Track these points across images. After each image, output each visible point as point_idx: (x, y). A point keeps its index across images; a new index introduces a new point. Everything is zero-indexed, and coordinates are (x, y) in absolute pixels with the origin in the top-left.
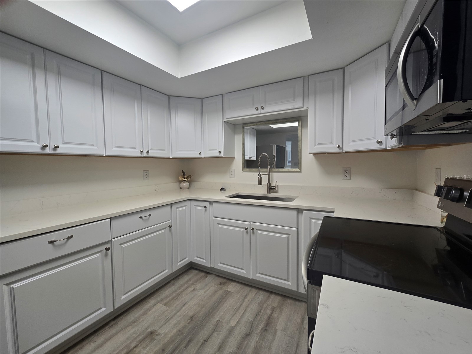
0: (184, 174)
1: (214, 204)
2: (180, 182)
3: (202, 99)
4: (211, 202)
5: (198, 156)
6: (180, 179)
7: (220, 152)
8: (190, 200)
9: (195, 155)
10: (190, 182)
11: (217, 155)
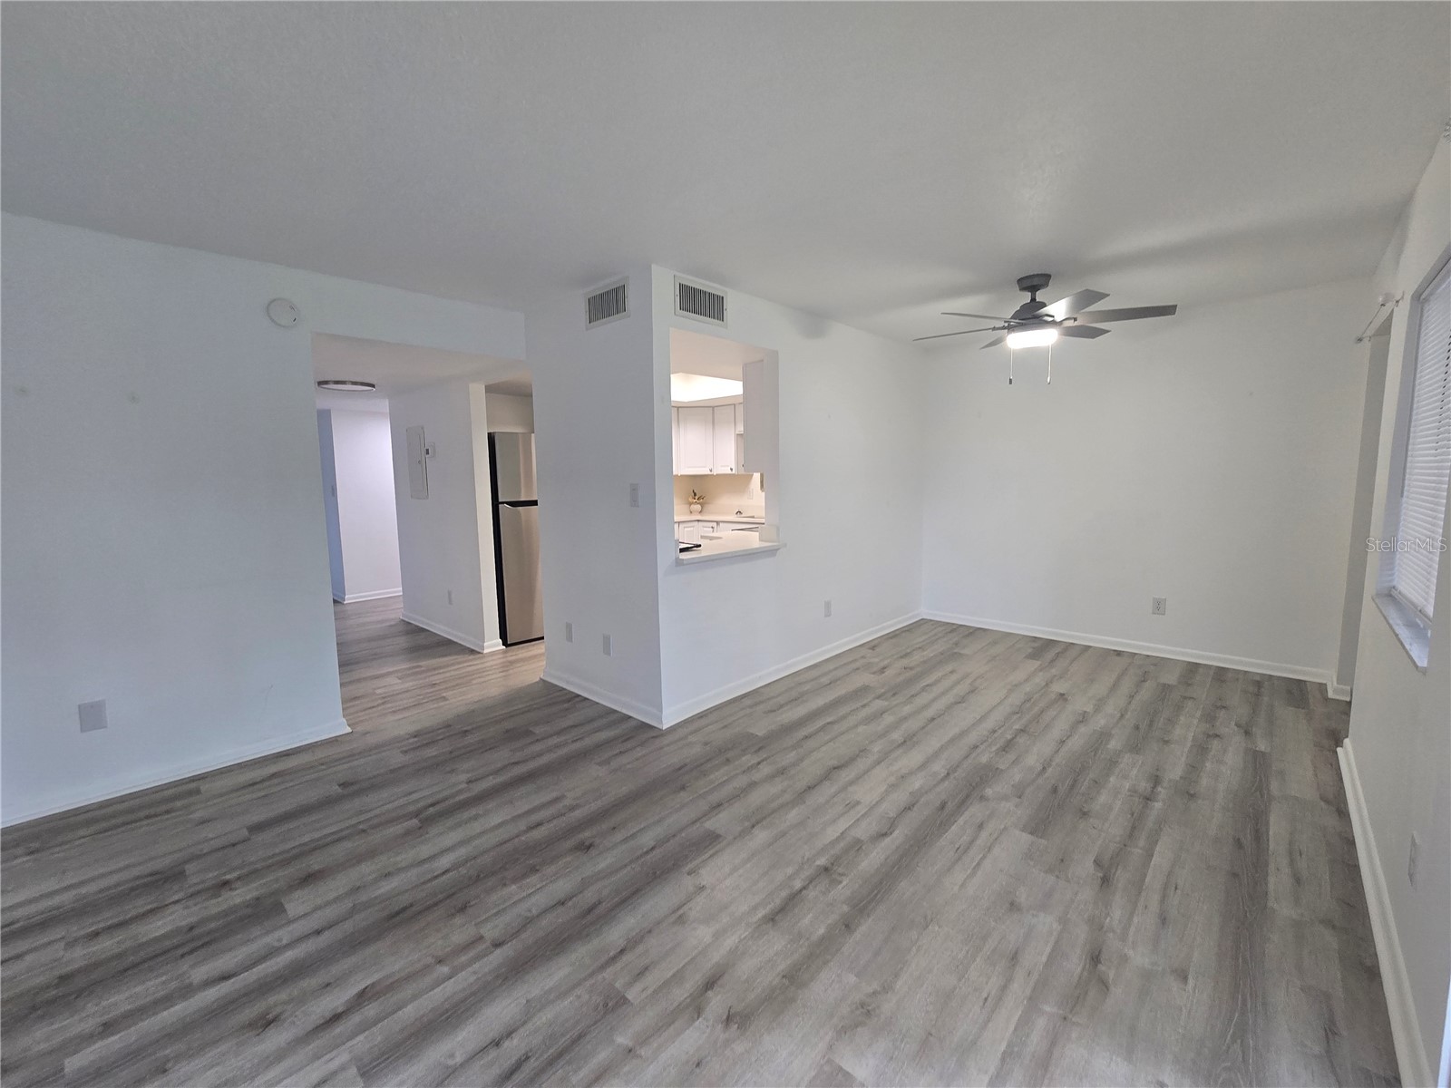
0: (695, 494)
1: (721, 524)
2: (691, 504)
3: (713, 407)
4: (718, 523)
5: (710, 473)
6: (691, 500)
7: (731, 469)
8: (698, 521)
9: (706, 472)
10: (702, 505)
11: (730, 472)
